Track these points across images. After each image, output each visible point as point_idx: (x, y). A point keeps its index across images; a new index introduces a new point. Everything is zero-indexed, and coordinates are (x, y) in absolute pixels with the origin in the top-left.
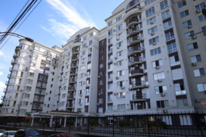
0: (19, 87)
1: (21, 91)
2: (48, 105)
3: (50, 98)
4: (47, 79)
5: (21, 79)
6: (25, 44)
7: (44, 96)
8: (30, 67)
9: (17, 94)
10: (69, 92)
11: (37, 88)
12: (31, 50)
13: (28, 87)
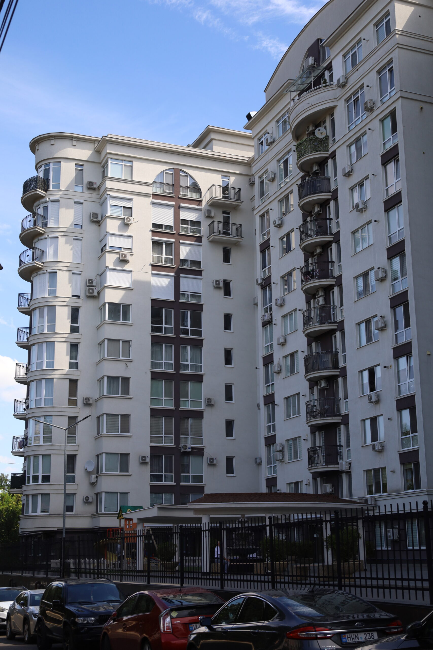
0: (73, 383)
1: (87, 403)
2: (230, 461)
3: (229, 424)
4: (197, 322)
5: (74, 347)
6: (58, 161)
7: (199, 415)
8: (102, 275)
9: (72, 419)
10: (313, 383)
11: (155, 376)
12: (91, 187)
13: (112, 379)
